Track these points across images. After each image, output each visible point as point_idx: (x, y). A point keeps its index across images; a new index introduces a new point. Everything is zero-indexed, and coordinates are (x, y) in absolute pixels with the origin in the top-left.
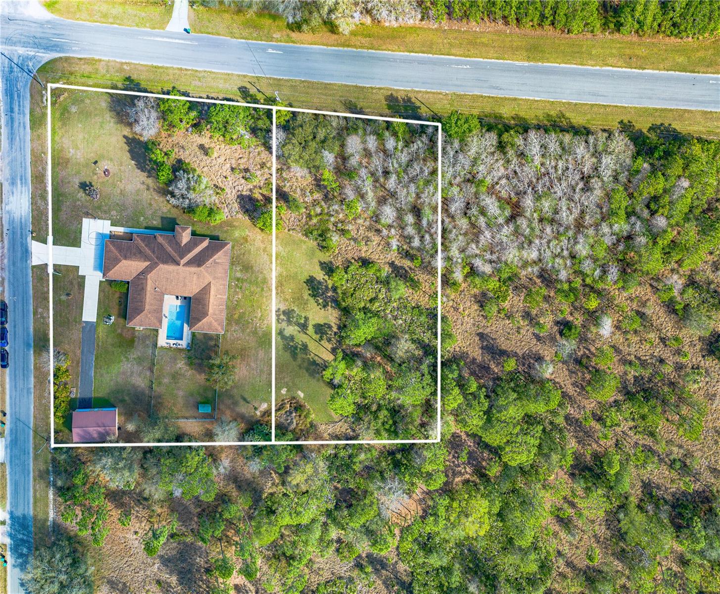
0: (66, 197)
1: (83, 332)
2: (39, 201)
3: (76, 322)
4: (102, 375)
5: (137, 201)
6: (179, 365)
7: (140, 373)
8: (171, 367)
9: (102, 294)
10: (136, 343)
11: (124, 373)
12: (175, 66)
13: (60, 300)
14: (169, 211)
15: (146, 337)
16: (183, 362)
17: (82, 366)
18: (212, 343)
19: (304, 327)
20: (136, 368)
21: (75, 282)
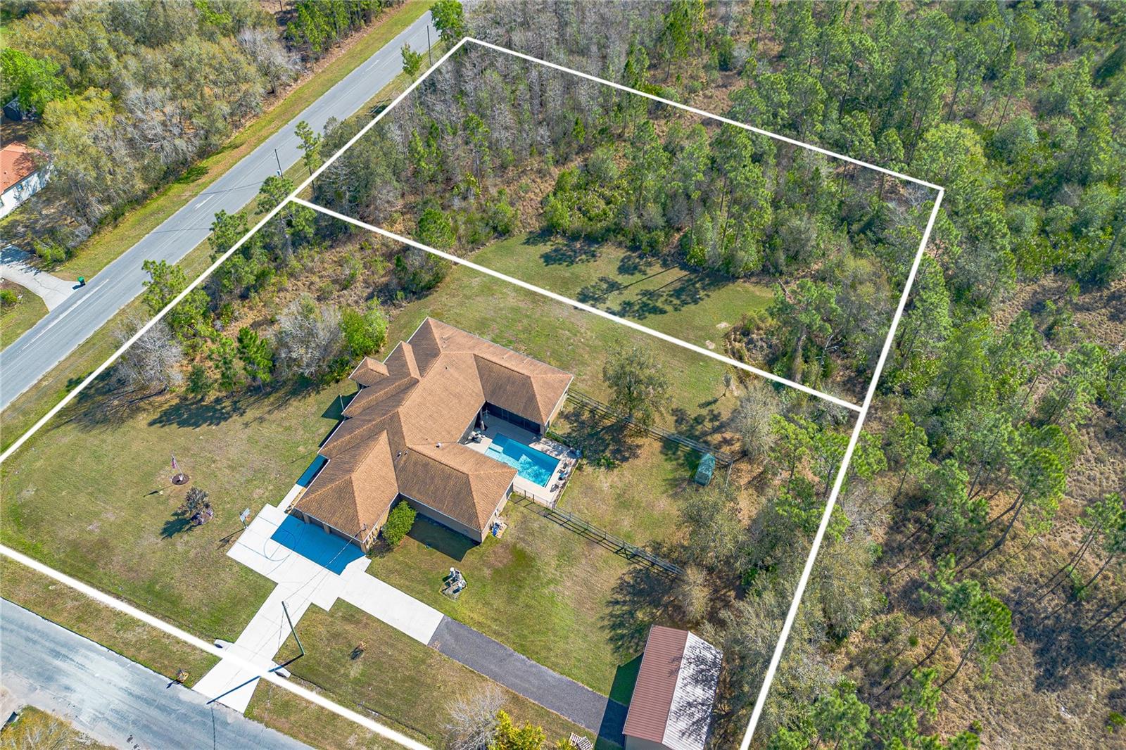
0: (163, 574)
1: (452, 654)
2: (129, 636)
3: (423, 661)
4: (566, 654)
5: (267, 447)
6: (605, 486)
7: (593, 566)
8: (603, 500)
9: (395, 578)
10: (528, 549)
11: (580, 603)
12: (111, 317)
13: (356, 682)
14: (319, 403)
15: (524, 523)
16: (602, 477)
17: (525, 691)
18: (586, 415)
19: (613, 286)
20: (580, 570)
21: (339, 626)
